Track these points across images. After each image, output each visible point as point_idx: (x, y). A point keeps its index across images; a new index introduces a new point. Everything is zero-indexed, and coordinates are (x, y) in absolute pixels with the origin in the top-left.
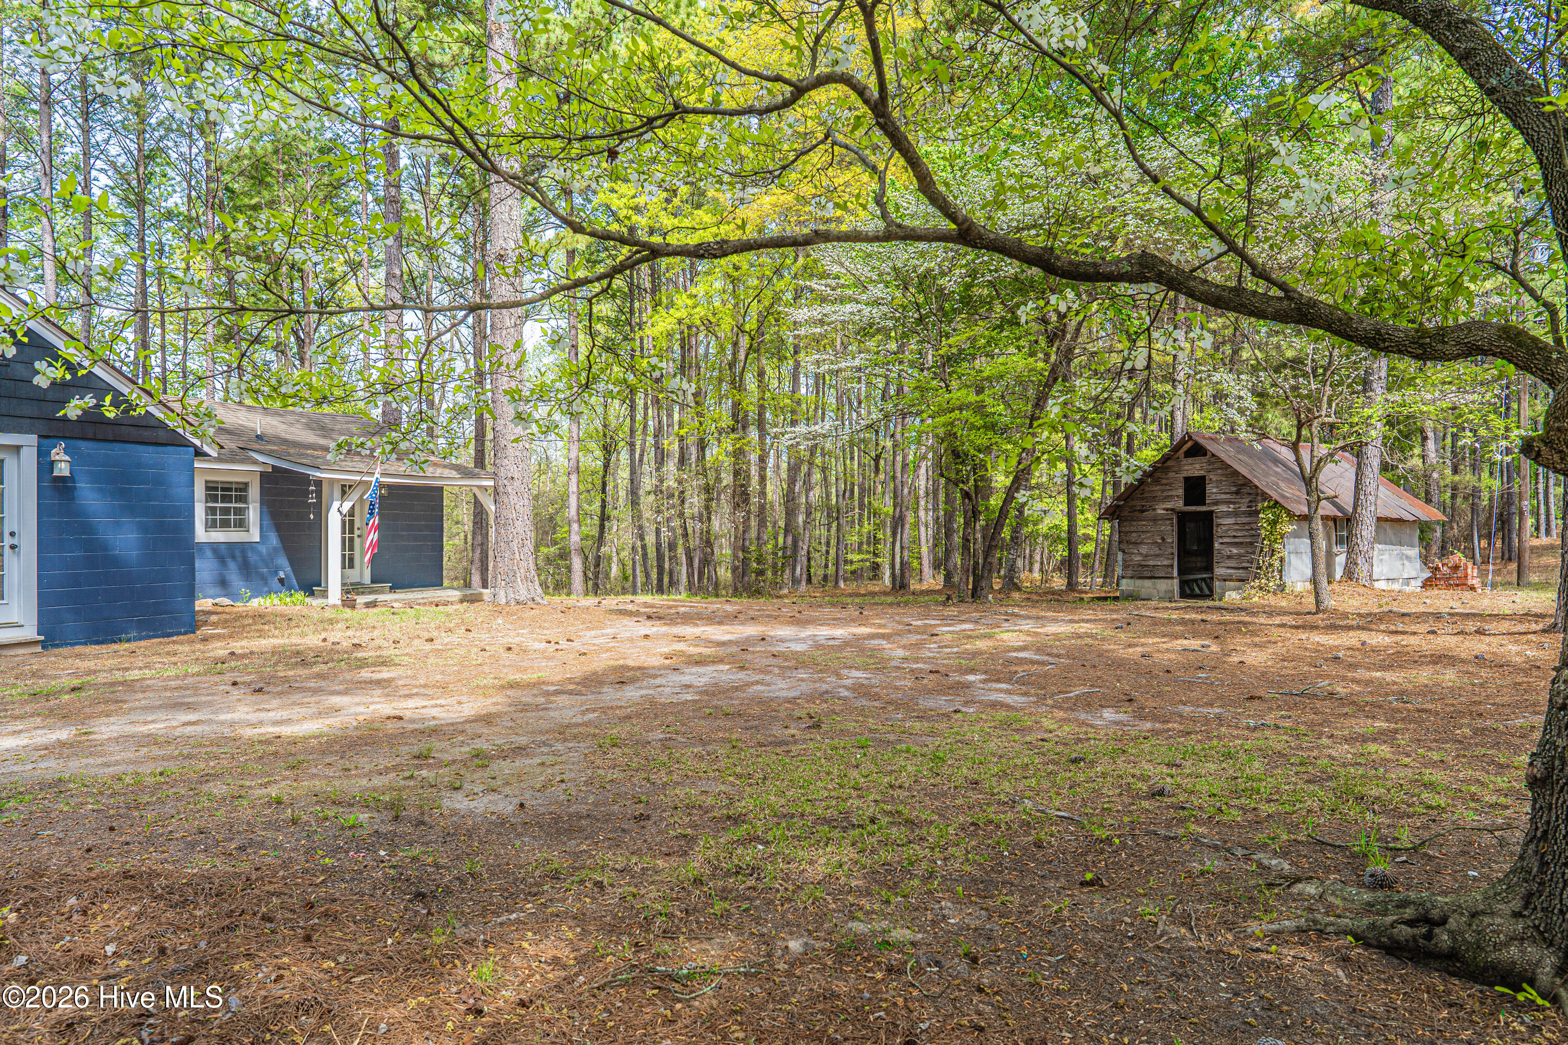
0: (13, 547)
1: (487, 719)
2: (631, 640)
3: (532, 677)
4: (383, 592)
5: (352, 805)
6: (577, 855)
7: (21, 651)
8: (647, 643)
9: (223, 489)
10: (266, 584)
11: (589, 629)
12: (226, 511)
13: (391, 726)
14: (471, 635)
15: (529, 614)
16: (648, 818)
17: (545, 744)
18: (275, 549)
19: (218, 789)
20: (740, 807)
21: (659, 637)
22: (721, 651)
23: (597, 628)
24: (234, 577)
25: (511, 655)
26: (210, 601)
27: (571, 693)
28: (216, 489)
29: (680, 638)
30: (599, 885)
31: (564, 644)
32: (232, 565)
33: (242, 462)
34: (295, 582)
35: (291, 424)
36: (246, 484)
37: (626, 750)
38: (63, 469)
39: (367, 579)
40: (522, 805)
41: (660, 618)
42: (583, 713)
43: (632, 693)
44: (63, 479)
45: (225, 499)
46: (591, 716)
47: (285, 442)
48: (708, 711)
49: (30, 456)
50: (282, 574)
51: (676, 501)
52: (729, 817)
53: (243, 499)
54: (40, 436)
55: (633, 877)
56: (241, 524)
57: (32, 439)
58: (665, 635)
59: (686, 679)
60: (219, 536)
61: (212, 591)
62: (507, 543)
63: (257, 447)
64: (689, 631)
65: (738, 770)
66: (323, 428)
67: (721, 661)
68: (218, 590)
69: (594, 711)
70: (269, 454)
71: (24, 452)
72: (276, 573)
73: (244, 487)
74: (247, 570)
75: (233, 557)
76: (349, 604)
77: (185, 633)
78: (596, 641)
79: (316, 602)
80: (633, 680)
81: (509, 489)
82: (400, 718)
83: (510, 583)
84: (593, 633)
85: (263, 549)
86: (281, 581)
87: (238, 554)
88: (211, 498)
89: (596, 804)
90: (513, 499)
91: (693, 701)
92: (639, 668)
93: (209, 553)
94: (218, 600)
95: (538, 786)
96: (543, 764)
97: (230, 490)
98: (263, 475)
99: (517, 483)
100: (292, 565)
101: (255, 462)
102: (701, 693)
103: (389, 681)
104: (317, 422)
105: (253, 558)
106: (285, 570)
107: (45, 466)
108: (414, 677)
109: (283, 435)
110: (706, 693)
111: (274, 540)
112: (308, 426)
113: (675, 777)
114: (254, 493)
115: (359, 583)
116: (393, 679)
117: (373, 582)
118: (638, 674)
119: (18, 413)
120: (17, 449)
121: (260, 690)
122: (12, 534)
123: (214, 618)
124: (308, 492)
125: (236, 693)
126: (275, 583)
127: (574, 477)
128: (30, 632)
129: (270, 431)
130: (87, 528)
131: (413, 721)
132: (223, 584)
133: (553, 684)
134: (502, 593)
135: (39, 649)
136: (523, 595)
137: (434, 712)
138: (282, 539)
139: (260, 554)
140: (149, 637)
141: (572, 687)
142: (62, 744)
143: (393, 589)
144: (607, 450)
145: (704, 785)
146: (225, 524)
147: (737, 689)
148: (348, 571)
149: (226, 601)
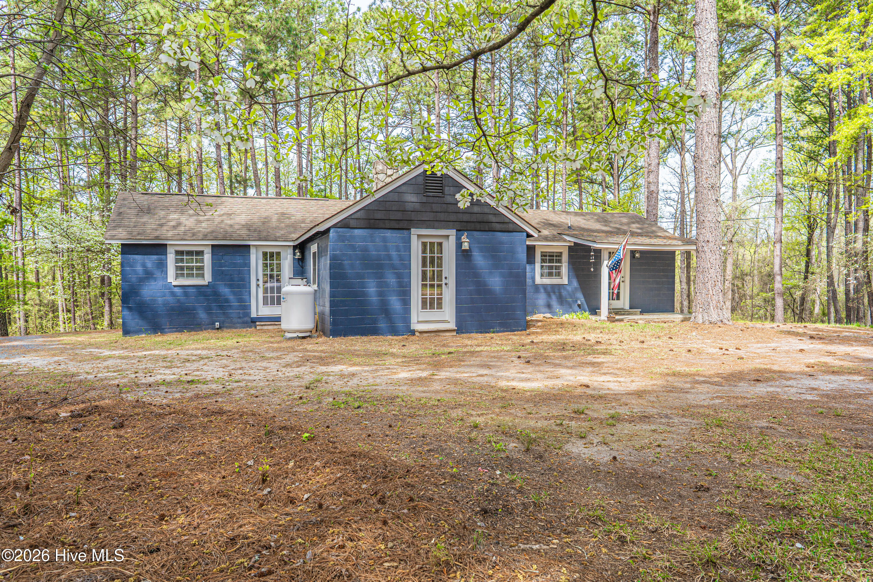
0: (446, 284)
1: (639, 394)
2: (787, 352)
3: (693, 370)
4: (636, 314)
5: (511, 436)
6: (627, 507)
7: (447, 334)
8: (800, 355)
9: (550, 256)
10: (571, 307)
11: (758, 342)
12: (551, 268)
13: (580, 390)
14: (671, 340)
15: (717, 330)
16: (708, 490)
17: (667, 416)
18: (576, 288)
19: (455, 414)
20: (802, 499)
21: (811, 351)
22: (863, 366)
23: (765, 342)
24: (554, 303)
25: (689, 355)
26: (542, 315)
27: (712, 383)
28: (545, 256)
29: (830, 353)
30: (622, 540)
31: (732, 350)
32: (554, 297)
33: (558, 241)
34: (586, 307)
35: (588, 220)
36: (561, 253)
37: (725, 431)
38: (466, 246)
39: (627, 307)
40: (615, 458)
41: (821, 339)
42: (713, 398)
43: (762, 389)
44: (466, 251)
45: (551, 261)
46: (717, 401)
47: (584, 229)
48: (820, 410)
49: (453, 239)
50: (579, 303)
51: (860, 259)
52: (783, 508)
53: (559, 261)
54: (457, 230)
55: (659, 540)
56: (559, 274)
57: (454, 232)
58: (820, 350)
59: (814, 383)
60: (547, 281)
61: (543, 310)
62: (704, 283)
63: (567, 232)
64: (842, 349)
65: (817, 465)
66: (606, 221)
67: (858, 373)
68: (547, 310)
69: (722, 398)
70: (572, 236)
71: (450, 237)
72: (576, 301)
73: (560, 255)
74: (561, 300)
75: (554, 292)
76: (611, 320)
77: (521, 330)
78: (758, 351)
79: (594, 318)
80: (767, 380)
81: (706, 249)
82: (588, 386)
83: (706, 309)
84: (759, 345)
85: (569, 288)
86: (579, 306)
87: (556, 290)
88: (543, 261)
89: (672, 469)
90: (708, 255)
91: (812, 401)
92: (780, 372)
93: (542, 290)
94: (546, 315)
95: (637, 446)
96: (654, 431)
97: (553, 256)
98: (570, 247)
99: (711, 245)
100: (585, 297)
101: (565, 241)
102: (822, 396)
103: (599, 364)
104: (603, 218)
105: (564, 293)
106: (581, 299)
107: (459, 244)
108: (617, 363)
109: (583, 226)
110: (828, 396)
111: (575, 284)
112: (598, 221)
113: (756, 461)
114: (565, 257)
115: (622, 309)
116: (603, 363)
117: (630, 308)
118: (775, 376)
119: (448, 220)
120: (448, 236)
121: (528, 362)
122: (446, 278)
123: (540, 324)
124: (590, 256)
125: (517, 361)
126: (576, 307)
127: (778, 246)
128: (452, 326)
129: (576, 224)
130: (476, 275)
131: (594, 389)
132: (549, 306)
133: (704, 376)
134: (700, 316)
135: (455, 334)
136: (714, 317)
137: (611, 386)
138: (580, 282)
139: (568, 291)
140: (504, 331)
141: (716, 379)
142: (420, 379)
143: (642, 313)
144: (811, 228)
145: (778, 472)
146: (550, 274)
147: (860, 396)
148: (611, 301)
149: (548, 315)
